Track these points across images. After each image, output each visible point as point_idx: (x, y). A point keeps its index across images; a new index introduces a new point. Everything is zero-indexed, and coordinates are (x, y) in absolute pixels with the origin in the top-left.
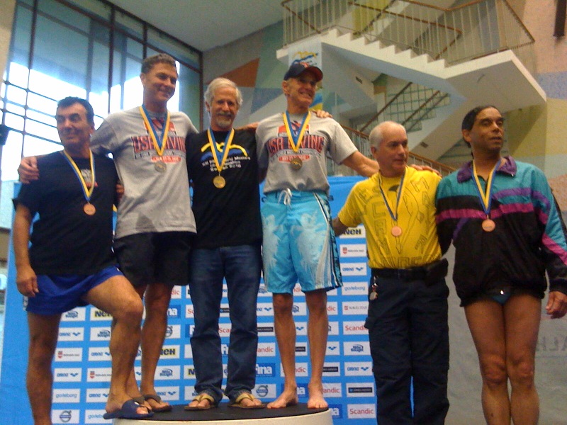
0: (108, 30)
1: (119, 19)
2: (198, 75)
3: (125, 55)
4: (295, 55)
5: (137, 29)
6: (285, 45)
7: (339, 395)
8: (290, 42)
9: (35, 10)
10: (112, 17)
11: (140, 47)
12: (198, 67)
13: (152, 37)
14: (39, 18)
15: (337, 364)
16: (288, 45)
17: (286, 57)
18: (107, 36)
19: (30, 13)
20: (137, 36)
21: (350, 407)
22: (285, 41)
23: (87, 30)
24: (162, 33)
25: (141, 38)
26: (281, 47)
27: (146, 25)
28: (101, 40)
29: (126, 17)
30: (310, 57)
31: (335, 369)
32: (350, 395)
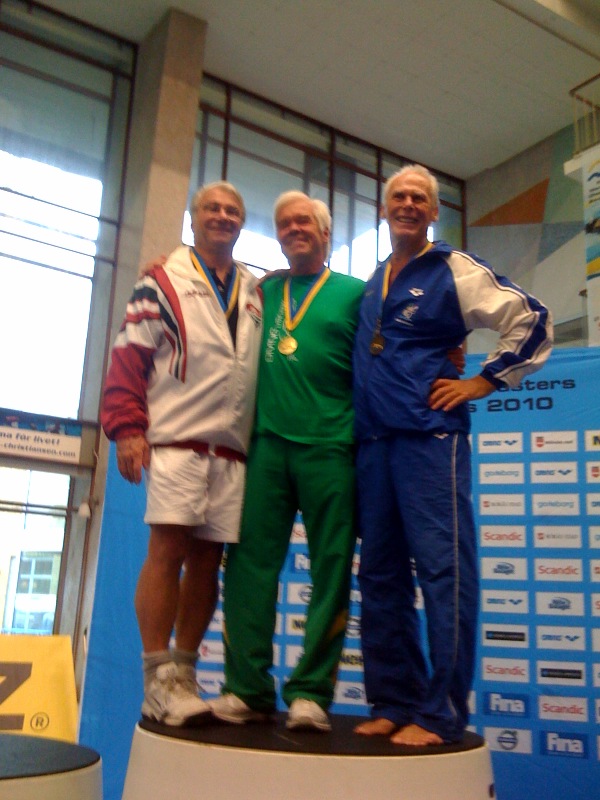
0: (326, 165)
1: (341, 148)
2: (460, 213)
3: (353, 196)
4: (593, 167)
5: (367, 160)
6: (578, 153)
8: (585, 148)
10: (332, 146)
11: (373, 183)
12: (458, 203)
13: (390, 168)
14: (232, 156)
16: (582, 154)
17: (579, 171)
18: (327, 174)
19: (220, 151)
21: (545, 700)
22: (577, 148)
23: (300, 167)
24: (403, 160)
25: (373, 170)
26: (570, 157)
27: (380, 152)
28: (318, 179)
29: (351, 144)
32: (543, 681)
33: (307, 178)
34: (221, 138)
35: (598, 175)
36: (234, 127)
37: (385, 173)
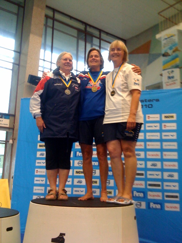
0: (84, 34)
3: (92, 44)
5: (97, 33)
6: (160, 32)
7: (143, 187)
8: (162, 31)
9: (53, 28)
10: (86, 29)
11: (98, 40)
13: (103, 36)
15: (143, 172)
17: (160, 38)
18: (84, 37)
19: (51, 30)
20: (97, 36)
22: (160, 30)
23: (76, 35)
24: (107, 34)
26: (158, 33)
27: (100, 31)
28: (81, 39)
30: (172, 36)
31: (142, 174)
32: (149, 187)
33: (78, 38)
34: (52, 26)
35: (166, 39)
36: (55, 23)
37: (102, 37)
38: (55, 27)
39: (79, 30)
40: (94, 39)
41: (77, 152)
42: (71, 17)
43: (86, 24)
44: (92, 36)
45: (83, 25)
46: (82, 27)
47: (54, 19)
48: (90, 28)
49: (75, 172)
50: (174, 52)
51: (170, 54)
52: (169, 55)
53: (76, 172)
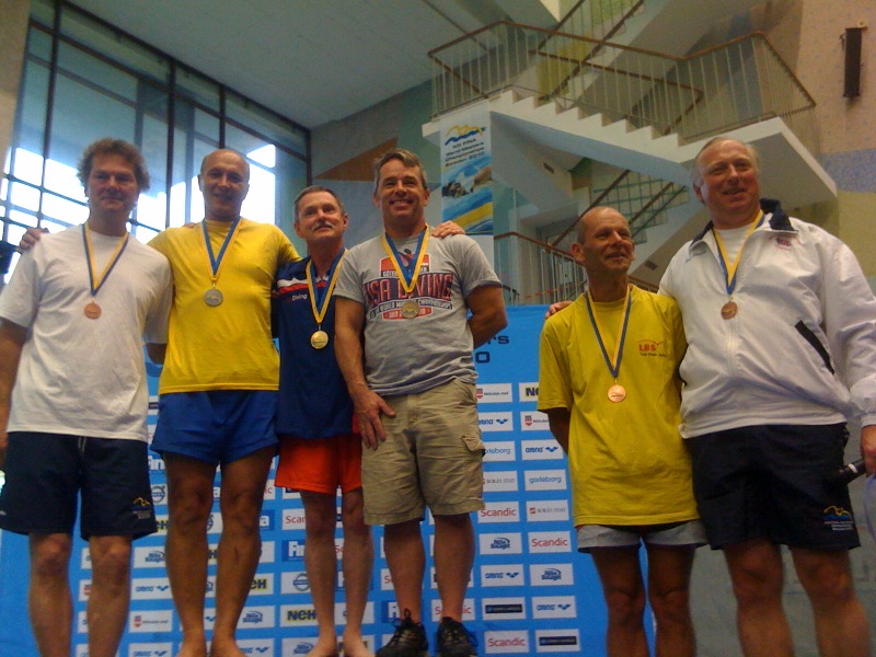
0: (165, 97)
1: (183, 81)
2: (305, 165)
3: (191, 136)
5: (209, 96)
6: (436, 116)
7: (525, 649)
8: (442, 112)
9: (53, 68)
10: (172, 77)
11: (214, 123)
12: (303, 152)
13: (234, 109)
14: (59, 79)
15: (520, 601)
16: (440, 117)
17: (437, 134)
18: (164, 107)
19: (45, 73)
20: (209, 105)
22: (435, 110)
23: (133, 97)
25: (216, 109)
26: (429, 120)
27: (223, 90)
30: (472, 133)
32: (542, 649)
33: (141, 108)
34: (47, 57)
35: (454, 139)
36: (63, 47)
37: (229, 113)
38: (60, 64)
39: (144, 80)
40: (199, 114)
41: (292, 544)
42: (120, 34)
43: (173, 63)
44: (192, 104)
45: (160, 62)
46: (158, 71)
47: (56, 34)
48: (187, 76)
49: (284, 615)
50: (477, 182)
51: (468, 189)
52: (465, 193)
53: (290, 613)
